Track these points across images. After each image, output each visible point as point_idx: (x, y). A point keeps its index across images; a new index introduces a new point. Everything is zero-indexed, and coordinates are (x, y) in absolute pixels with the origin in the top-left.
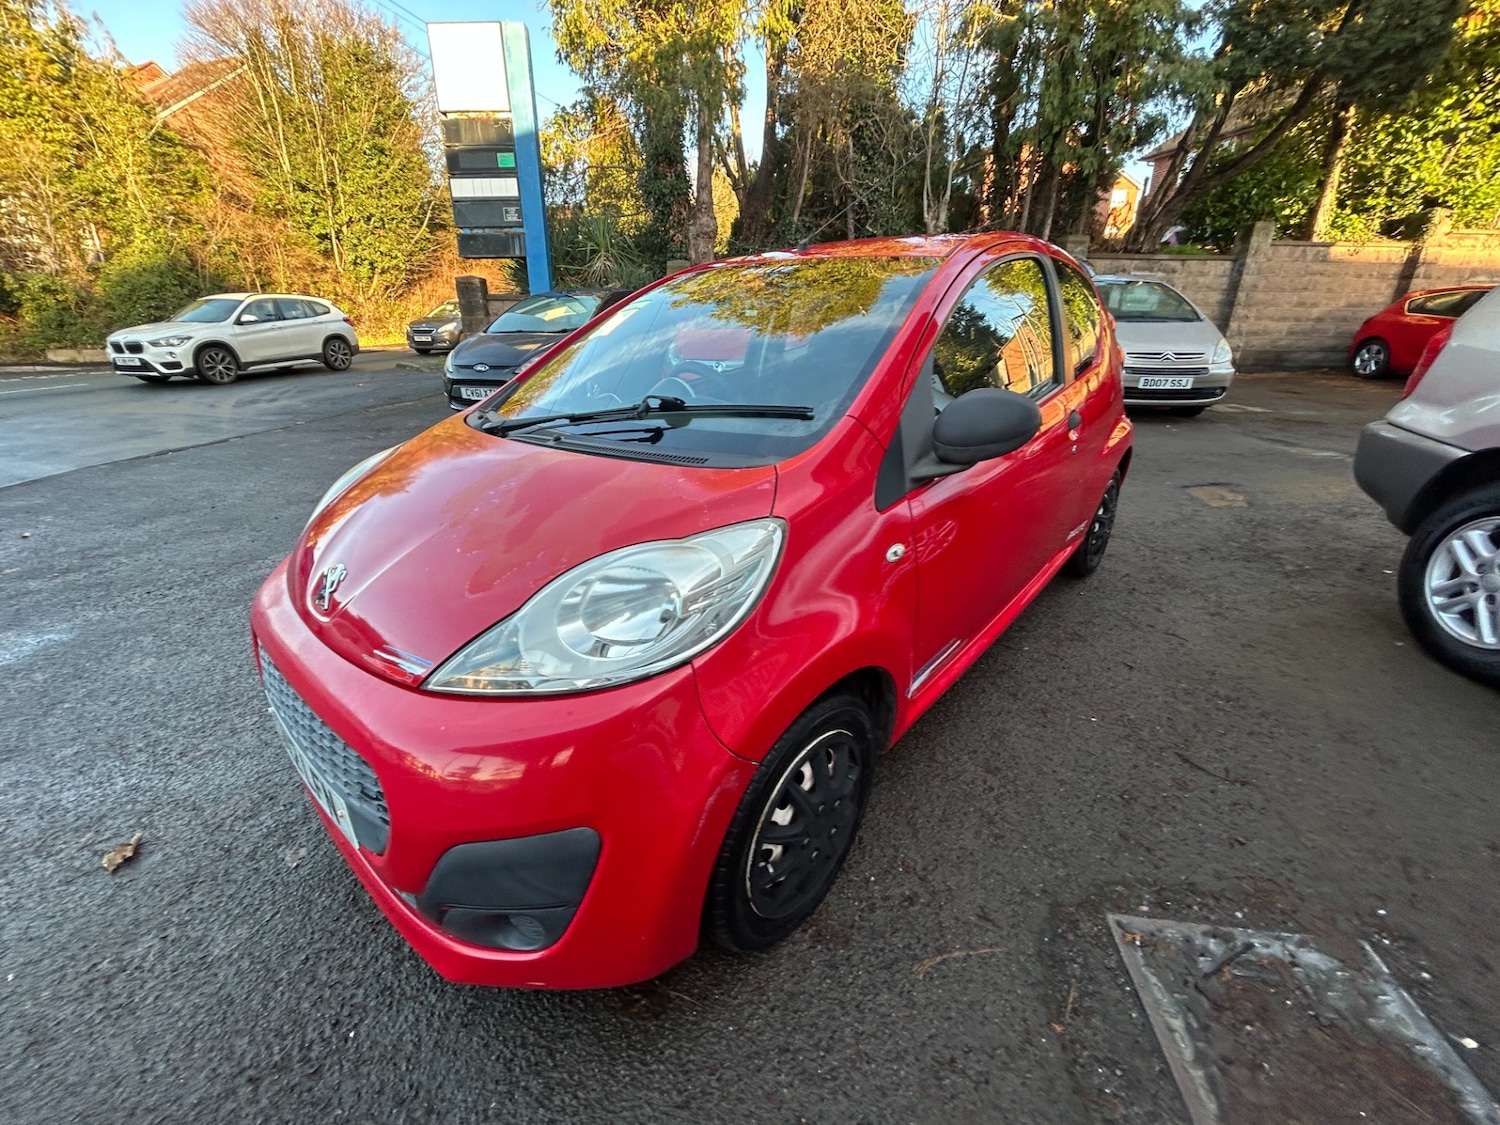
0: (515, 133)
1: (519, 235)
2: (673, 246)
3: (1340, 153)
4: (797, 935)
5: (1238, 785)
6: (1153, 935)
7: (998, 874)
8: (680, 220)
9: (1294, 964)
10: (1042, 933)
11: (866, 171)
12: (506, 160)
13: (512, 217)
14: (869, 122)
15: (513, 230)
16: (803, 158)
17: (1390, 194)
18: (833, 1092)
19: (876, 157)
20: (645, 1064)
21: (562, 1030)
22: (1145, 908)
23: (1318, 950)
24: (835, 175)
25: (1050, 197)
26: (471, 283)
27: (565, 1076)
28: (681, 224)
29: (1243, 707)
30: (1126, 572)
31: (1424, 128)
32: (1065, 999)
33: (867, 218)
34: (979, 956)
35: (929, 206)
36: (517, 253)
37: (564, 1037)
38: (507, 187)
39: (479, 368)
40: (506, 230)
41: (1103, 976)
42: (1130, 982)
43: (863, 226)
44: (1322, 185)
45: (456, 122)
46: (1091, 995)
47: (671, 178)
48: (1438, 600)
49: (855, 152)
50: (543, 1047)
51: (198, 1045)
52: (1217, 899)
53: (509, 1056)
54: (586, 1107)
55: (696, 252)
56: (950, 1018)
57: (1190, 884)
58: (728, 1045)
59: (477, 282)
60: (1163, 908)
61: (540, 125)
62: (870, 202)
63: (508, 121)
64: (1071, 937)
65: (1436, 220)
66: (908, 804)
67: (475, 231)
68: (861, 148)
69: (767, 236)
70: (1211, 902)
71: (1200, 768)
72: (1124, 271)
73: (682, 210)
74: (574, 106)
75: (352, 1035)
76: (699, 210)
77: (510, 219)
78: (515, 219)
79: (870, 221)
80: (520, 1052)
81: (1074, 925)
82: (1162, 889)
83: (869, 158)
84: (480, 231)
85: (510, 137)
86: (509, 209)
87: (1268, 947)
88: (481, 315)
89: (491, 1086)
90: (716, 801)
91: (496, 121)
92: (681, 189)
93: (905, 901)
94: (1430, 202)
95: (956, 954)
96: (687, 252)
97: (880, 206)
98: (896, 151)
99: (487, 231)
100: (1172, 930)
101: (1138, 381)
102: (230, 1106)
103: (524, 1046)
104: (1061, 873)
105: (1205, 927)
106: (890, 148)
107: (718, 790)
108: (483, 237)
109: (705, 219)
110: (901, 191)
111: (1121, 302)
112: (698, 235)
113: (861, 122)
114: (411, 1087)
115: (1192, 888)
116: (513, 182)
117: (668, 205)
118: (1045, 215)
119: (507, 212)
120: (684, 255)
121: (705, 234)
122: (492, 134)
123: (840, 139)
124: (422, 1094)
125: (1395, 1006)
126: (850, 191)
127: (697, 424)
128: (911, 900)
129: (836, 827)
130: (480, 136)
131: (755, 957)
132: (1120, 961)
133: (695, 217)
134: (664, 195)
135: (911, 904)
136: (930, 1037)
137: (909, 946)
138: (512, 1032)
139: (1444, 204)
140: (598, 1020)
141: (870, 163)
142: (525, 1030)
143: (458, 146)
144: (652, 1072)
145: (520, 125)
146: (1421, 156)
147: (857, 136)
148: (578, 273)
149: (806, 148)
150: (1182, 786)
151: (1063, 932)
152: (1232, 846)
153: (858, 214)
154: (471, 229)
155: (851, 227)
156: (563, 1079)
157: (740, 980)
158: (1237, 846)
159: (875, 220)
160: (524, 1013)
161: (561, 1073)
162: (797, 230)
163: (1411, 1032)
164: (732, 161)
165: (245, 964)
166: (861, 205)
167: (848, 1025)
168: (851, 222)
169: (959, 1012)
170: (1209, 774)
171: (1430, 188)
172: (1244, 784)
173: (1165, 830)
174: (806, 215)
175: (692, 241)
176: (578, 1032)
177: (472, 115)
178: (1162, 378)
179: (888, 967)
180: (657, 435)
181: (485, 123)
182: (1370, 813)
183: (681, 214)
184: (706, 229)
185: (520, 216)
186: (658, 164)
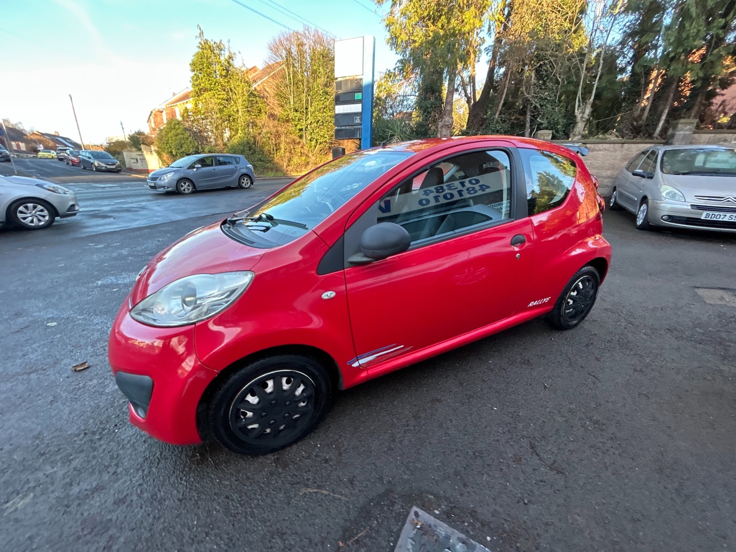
0: (364, 85)
1: (359, 129)
2: (430, 132)
4: (270, 456)
5: (555, 472)
6: (430, 526)
7: (375, 465)
8: (435, 119)
10: (371, 500)
11: (541, 89)
12: (358, 96)
13: (358, 121)
14: (547, 62)
15: (357, 127)
16: (505, 85)
18: (230, 521)
19: (548, 81)
21: (168, 455)
22: (437, 512)
24: (522, 92)
25: (669, 96)
26: (338, 150)
28: (435, 121)
29: (602, 430)
32: (357, 534)
33: (539, 115)
34: (333, 497)
35: (579, 106)
36: (358, 137)
38: (357, 108)
40: (355, 127)
41: (384, 532)
42: (395, 542)
43: (536, 119)
45: (341, 82)
46: (371, 537)
47: (433, 99)
49: (535, 79)
52: (483, 525)
55: (441, 134)
56: (298, 516)
57: (473, 511)
59: (341, 149)
60: (448, 516)
61: (377, 78)
62: (541, 106)
63: (361, 79)
64: (386, 508)
66: (363, 419)
67: (342, 128)
68: (540, 77)
69: (481, 125)
70: (478, 525)
71: (537, 455)
72: (725, 140)
73: (436, 114)
74: (395, 69)
75: (116, 431)
76: (445, 114)
78: (359, 122)
79: (540, 116)
80: (151, 457)
81: (393, 504)
82: (455, 507)
83: (544, 81)
84: (344, 128)
85: (361, 86)
86: (357, 117)
89: (136, 465)
90: (193, 380)
91: (356, 80)
92: (437, 104)
93: (323, 460)
95: (324, 492)
96: (436, 134)
97: (547, 107)
98: (562, 77)
99: (347, 127)
100: (443, 529)
101: (701, 214)
103: (154, 455)
104: (405, 477)
105: (463, 536)
106: (558, 75)
107: (194, 376)
108: (345, 130)
109: (447, 119)
110: (563, 98)
111: (705, 163)
112: (443, 127)
113: (541, 63)
114: (117, 454)
115: (473, 513)
116: (360, 105)
117: (430, 112)
118: (665, 108)
119: (356, 119)
121: (446, 126)
122: (354, 86)
123: (529, 73)
124: (118, 458)
126: (529, 101)
128: (326, 461)
129: (289, 413)
130: (349, 87)
131: (247, 457)
132: (400, 530)
133: (442, 118)
134: (428, 108)
135: (325, 463)
136: (284, 520)
137: (308, 480)
138: (154, 450)
140: (180, 457)
141: (544, 85)
142: (158, 451)
143: (340, 92)
145: (366, 80)
147: (538, 71)
149: (507, 79)
150: (518, 460)
151: (384, 505)
152: (518, 502)
153: (533, 112)
154: (341, 126)
156: (155, 472)
157: (235, 464)
158: (521, 503)
159: (544, 115)
160: (162, 445)
162: (497, 122)
164: (469, 90)
166: (535, 107)
167: (258, 500)
168: (528, 117)
169: (305, 516)
170: (540, 459)
172: (558, 472)
173: (484, 478)
174: (504, 114)
175: (440, 129)
176: (172, 459)
177: (347, 78)
178: (722, 214)
179: (292, 485)
180: (268, 229)
181: (352, 81)
182: (634, 520)
183: (436, 116)
184: (447, 123)
185: (361, 120)
186: (427, 93)
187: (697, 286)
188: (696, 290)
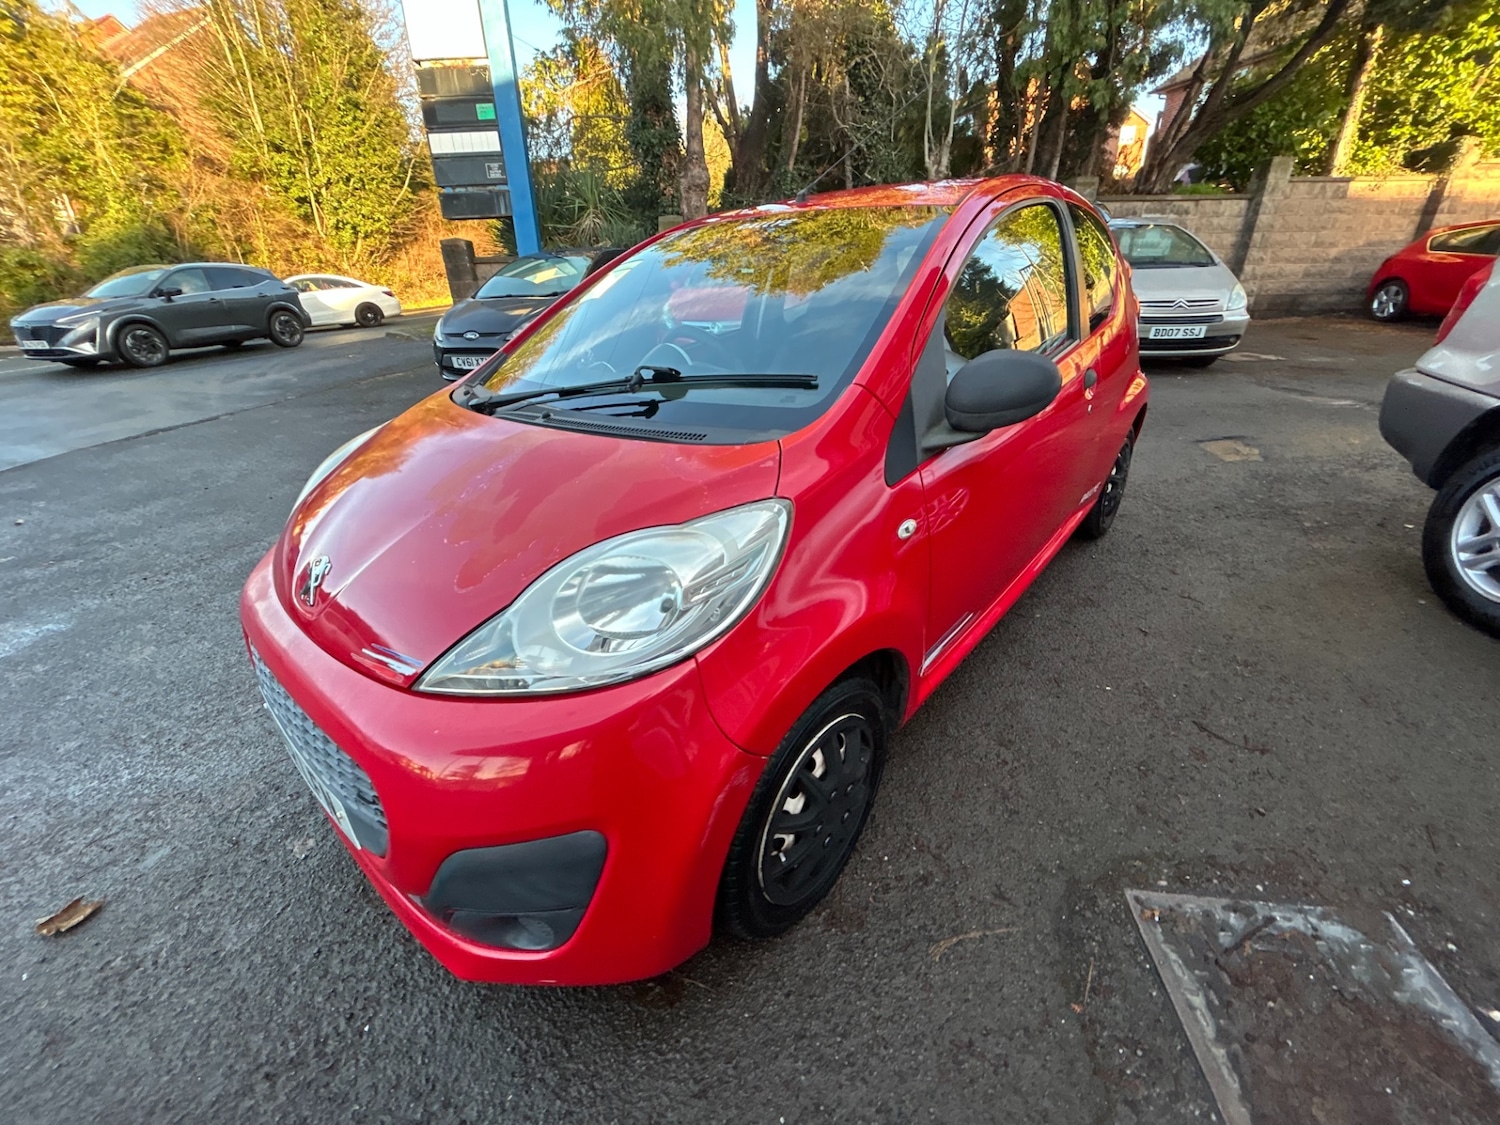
0: (494, 82)
1: (504, 193)
2: (665, 201)
3: (1364, 78)
4: (810, 918)
5: (1257, 753)
6: (1171, 910)
7: (1014, 851)
8: (670, 172)
9: (1317, 938)
10: (1059, 910)
11: (863, 113)
12: (485, 111)
13: (495, 174)
14: (866, 58)
15: (497, 188)
16: (798, 101)
17: (1415, 123)
18: (851, 1079)
19: (873, 98)
20: (660, 1053)
21: (576, 1019)
22: (1164, 883)
23: (1342, 923)
24: (831, 117)
25: (1056, 137)
26: (457, 246)
27: (581, 1067)
28: (671, 176)
29: (1261, 673)
30: (1139, 532)
31: (1456, 48)
32: (1084, 978)
33: (866, 165)
34: (997, 936)
35: (930, 150)
36: (503, 212)
37: (579, 1027)
38: (486, 142)
39: (469, 336)
40: (490, 188)
41: (1122, 954)
42: (1149, 957)
43: (862, 173)
44: (1343, 114)
45: (431, 72)
46: (1111, 973)
47: (659, 127)
48: (1464, 556)
49: (851, 92)
50: (557, 1038)
51: (214, 1042)
52: (1237, 872)
53: (524, 1047)
54: (602, 1098)
55: (688, 205)
56: (967, 1000)
57: (1209, 857)
58: (744, 1032)
59: (463, 244)
60: (1182, 882)
61: (520, 72)
62: (869, 147)
63: (485, 69)
64: (1088, 914)
65: (1463, 150)
66: (920, 781)
67: (458, 190)
68: (858, 89)
69: (762, 187)
70: (1232, 875)
71: (1218, 737)
72: (1134, 213)
73: (672, 161)
74: (554, 51)
75: (366, 1029)
76: (690, 161)
77: (493, 176)
78: (499, 176)
79: (869, 168)
80: (535, 1043)
81: (1092, 901)
82: (1180, 863)
83: (866, 98)
84: (463, 190)
85: (488, 86)
86: (492, 165)
87: (1289, 920)
88: (469, 280)
89: (507, 1078)
90: (725, 798)
91: (473, 69)
92: (671, 138)
93: (920, 880)
94: (1459, 130)
95: (972, 935)
96: (679, 206)
97: (878, 151)
98: (896, 91)
99: (470, 189)
100: (1192, 905)
101: (1149, 331)
102: (248, 1103)
103: (538, 1036)
104: (1077, 848)
105: (1225, 901)
106: (889, 87)
107: (727, 788)
108: (467, 196)
109: (696, 171)
110: (901, 133)
111: (1131, 247)
112: (690, 188)
113: (858, 59)
114: (427, 1080)
115: (1212, 861)
116: (494, 135)
117: (657, 156)
118: (1053, 157)
119: (490, 168)
120: (676, 209)
121: (697, 186)
122: (469, 84)
123: (836, 79)
124: (438, 1087)
125: (1419, 978)
126: (847, 136)
127: (693, 395)
128: (926, 880)
129: (848, 811)
130: (456, 87)
131: (769, 942)
132: (1139, 937)
133: (686, 169)
134: (653, 146)
135: (926, 884)
136: (948, 1020)
137: (923, 927)
138: (526, 1023)
139: (1473, 132)
140: (612, 1010)
141: (867, 105)
142: (539, 1020)
143: (434, 98)
144: (668, 1061)
145: (499, 74)
146: (1452, 79)
147: (853, 75)
148: (566, 232)
149: (800, 90)
150: (1201, 755)
151: (1081, 909)
152: (1252, 817)
153: (855, 160)
154: (453, 187)
155: (849, 174)
156: (579, 1070)
157: (754, 965)
158: (1257, 816)
159: (875, 166)
160: (537, 1004)
161: (577, 1064)
162: (793, 180)
163: (1437, 1005)
164: (723, 107)
165: (258, 958)
166: (859, 150)
167: (864, 1009)
168: (849, 169)
169: (977, 994)
170: (1227, 742)
171: (1459, 115)
172: (1263, 752)
173: (1183, 802)
174: (802, 163)
175: (684, 195)
176: (593, 1022)
177: (448, 63)
178: (1174, 327)
179: (904, 949)
180: (652, 408)
181: (461, 71)
182: (1393, 780)
183: (671, 165)
184: (698, 181)
185: (504, 172)
186: (645, 112)
187: (1199, 438)
188: (1201, 445)
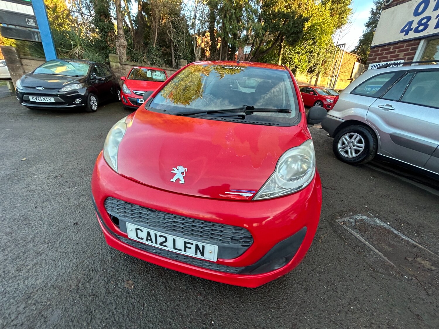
1: (37, 33)
2: (111, 48)
3: (281, 53)
6: (344, 222)
8: (112, 39)
9: (363, 219)
10: (330, 227)
11: (176, 35)
13: (32, 24)
14: (176, 19)
15: (33, 30)
16: (155, 26)
17: (289, 64)
19: (179, 31)
21: (267, 290)
22: (339, 217)
23: (364, 216)
24: (166, 33)
26: (10, 50)
27: (278, 299)
28: (112, 40)
31: (295, 50)
32: (343, 238)
33: (178, 50)
34: (326, 236)
36: (37, 40)
37: (269, 291)
38: (26, 10)
39: (39, 88)
40: (29, 29)
41: (344, 232)
42: (348, 231)
43: (176, 52)
44: (278, 59)
46: (345, 236)
47: (106, 22)
48: (341, 149)
49: (172, 27)
50: (267, 296)
53: (261, 303)
54: (289, 303)
55: (120, 52)
56: (332, 250)
58: (303, 274)
59: (14, 49)
60: (342, 216)
62: (178, 45)
64: (334, 227)
65: (297, 71)
67: (10, 26)
68: (174, 27)
69: (144, 50)
70: (346, 213)
73: (112, 35)
75: (213, 323)
76: (120, 37)
77: (30, 24)
78: (34, 25)
80: (263, 300)
81: (333, 224)
82: (339, 213)
83: (176, 30)
84: (13, 27)
86: (29, 20)
87: (359, 217)
88: (18, 65)
89: (264, 312)
92: (112, 27)
94: (296, 67)
95: (322, 237)
96: (116, 51)
97: (181, 47)
98: (185, 30)
99: (18, 27)
100: (345, 220)
103: (262, 298)
105: (349, 217)
106: (183, 29)
109: (122, 40)
110: (187, 43)
112: (120, 46)
114: (244, 325)
115: (342, 211)
116: (30, 8)
117: (106, 32)
119: (28, 21)
120: (115, 52)
121: (123, 46)
124: (249, 324)
125: (378, 221)
126: (172, 40)
132: (344, 228)
133: (118, 39)
134: (104, 28)
138: (256, 297)
139: (298, 68)
140: (273, 284)
141: (177, 32)
142: (259, 295)
146: (295, 56)
147: (172, 23)
148: (67, 53)
149: (156, 23)
152: (342, 201)
153: (175, 48)
154: (8, 25)
155: (173, 52)
156: (279, 300)
159: (180, 51)
160: (254, 291)
161: (277, 299)
162: (155, 50)
163: (382, 224)
166: (176, 45)
167: (318, 259)
168: (173, 50)
169: (332, 248)
171: (296, 64)
172: (335, 190)
173: (331, 202)
174: (158, 45)
175: (117, 48)
176: (271, 288)
182: (354, 190)
183: (112, 37)
184: (123, 44)
185: (36, 24)
186: (101, 16)
